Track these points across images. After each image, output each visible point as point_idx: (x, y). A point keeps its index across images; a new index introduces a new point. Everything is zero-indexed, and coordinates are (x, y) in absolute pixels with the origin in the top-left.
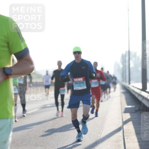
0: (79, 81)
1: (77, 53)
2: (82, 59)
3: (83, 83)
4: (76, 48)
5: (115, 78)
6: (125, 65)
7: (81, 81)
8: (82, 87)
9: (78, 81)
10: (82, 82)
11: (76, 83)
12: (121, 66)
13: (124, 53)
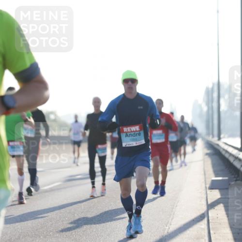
0: (134, 131)
1: (130, 82)
2: (138, 93)
3: (139, 134)
4: (128, 72)
5: (194, 130)
6: (212, 107)
7: (136, 131)
8: (138, 142)
9: (132, 132)
10: (138, 132)
11: (127, 136)
12: (205, 109)
13: (210, 86)
